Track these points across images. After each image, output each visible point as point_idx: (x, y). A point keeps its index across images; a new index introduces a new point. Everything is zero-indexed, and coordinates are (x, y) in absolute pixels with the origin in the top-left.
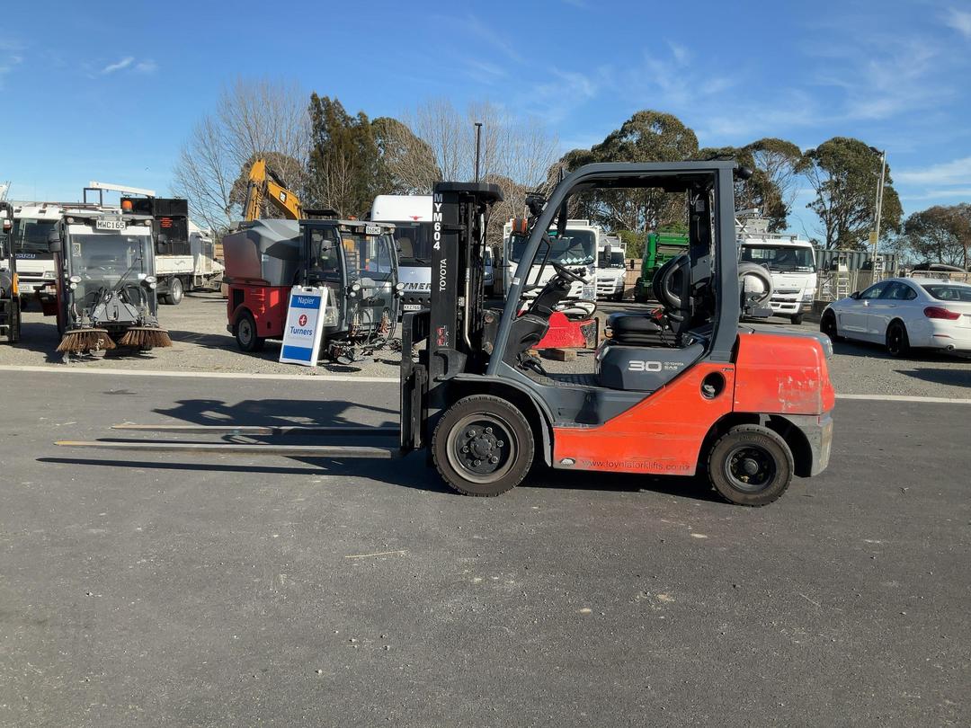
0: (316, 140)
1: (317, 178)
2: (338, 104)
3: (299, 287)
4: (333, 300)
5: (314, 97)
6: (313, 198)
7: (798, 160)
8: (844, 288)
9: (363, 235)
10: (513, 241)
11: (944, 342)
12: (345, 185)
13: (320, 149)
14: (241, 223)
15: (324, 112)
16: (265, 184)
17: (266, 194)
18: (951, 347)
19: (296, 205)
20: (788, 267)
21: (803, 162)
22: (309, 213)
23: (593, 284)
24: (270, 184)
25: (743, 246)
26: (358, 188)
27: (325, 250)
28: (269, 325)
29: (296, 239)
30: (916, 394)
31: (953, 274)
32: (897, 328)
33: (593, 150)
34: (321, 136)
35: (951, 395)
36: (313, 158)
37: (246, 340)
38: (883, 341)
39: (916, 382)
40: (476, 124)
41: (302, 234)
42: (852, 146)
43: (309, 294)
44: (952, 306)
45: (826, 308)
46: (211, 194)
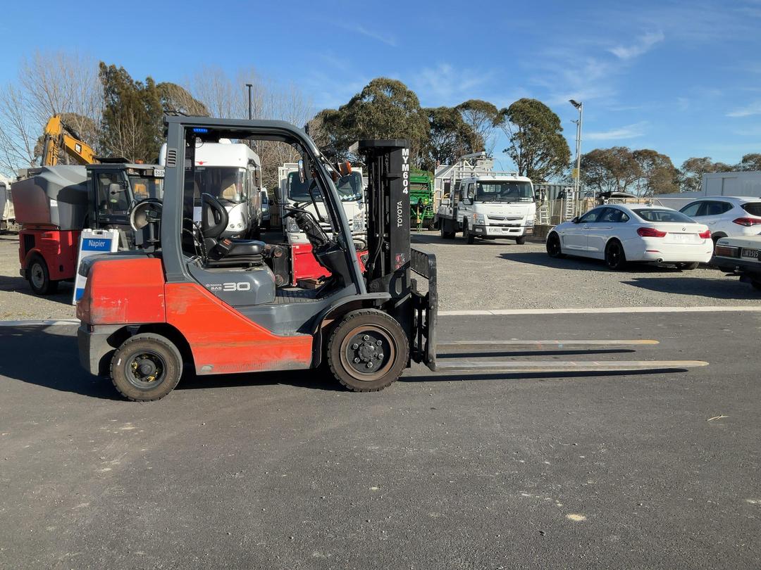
0: (107, 101)
1: (111, 134)
2: (123, 70)
3: (90, 230)
4: (125, 242)
5: (102, 65)
6: (108, 150)
7: (495, 116)
8: (545, 214)
9: (152, 178)
10: (290, 182)
11: (654, 256)
12: (135, 139)
13: (111, 109)
14: (29, 170)
15: (112, 78)
16: (61, 137)
17: (62, 146)
18: (661, 260)
19: (91, 155)
20: (513, 198)
21: (499, 117)
22: (102, 160)
23: (362, 217)
24: (65, 137)
25: (478, 182)
26: (147, 141)
27: (113, 193)
28: (61, 267)
29: (84, 184)
30: (654, 305)
31: (628, 199)
32: (614, 246)
33: (340, 109)
34: (112, 98)
35: (681, 304)
36: (106, 116)
37: (39, 283)
38: (602, 257)
39: (646, 293)
40: (247, 85)
41: (90, 179)
42: (534, 105)
43: (100, 237)
44: (659, 226)
45: (550, 231)
46: (17, 149)
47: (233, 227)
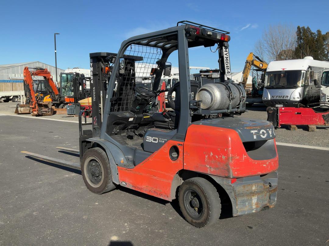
2: (309, 28)
9: (212, 78)
15: (302, 32)
16: (252, 61)
17: (253, 65)
24: (255, 61)
34: (300, 41)
47: (294, 99)
